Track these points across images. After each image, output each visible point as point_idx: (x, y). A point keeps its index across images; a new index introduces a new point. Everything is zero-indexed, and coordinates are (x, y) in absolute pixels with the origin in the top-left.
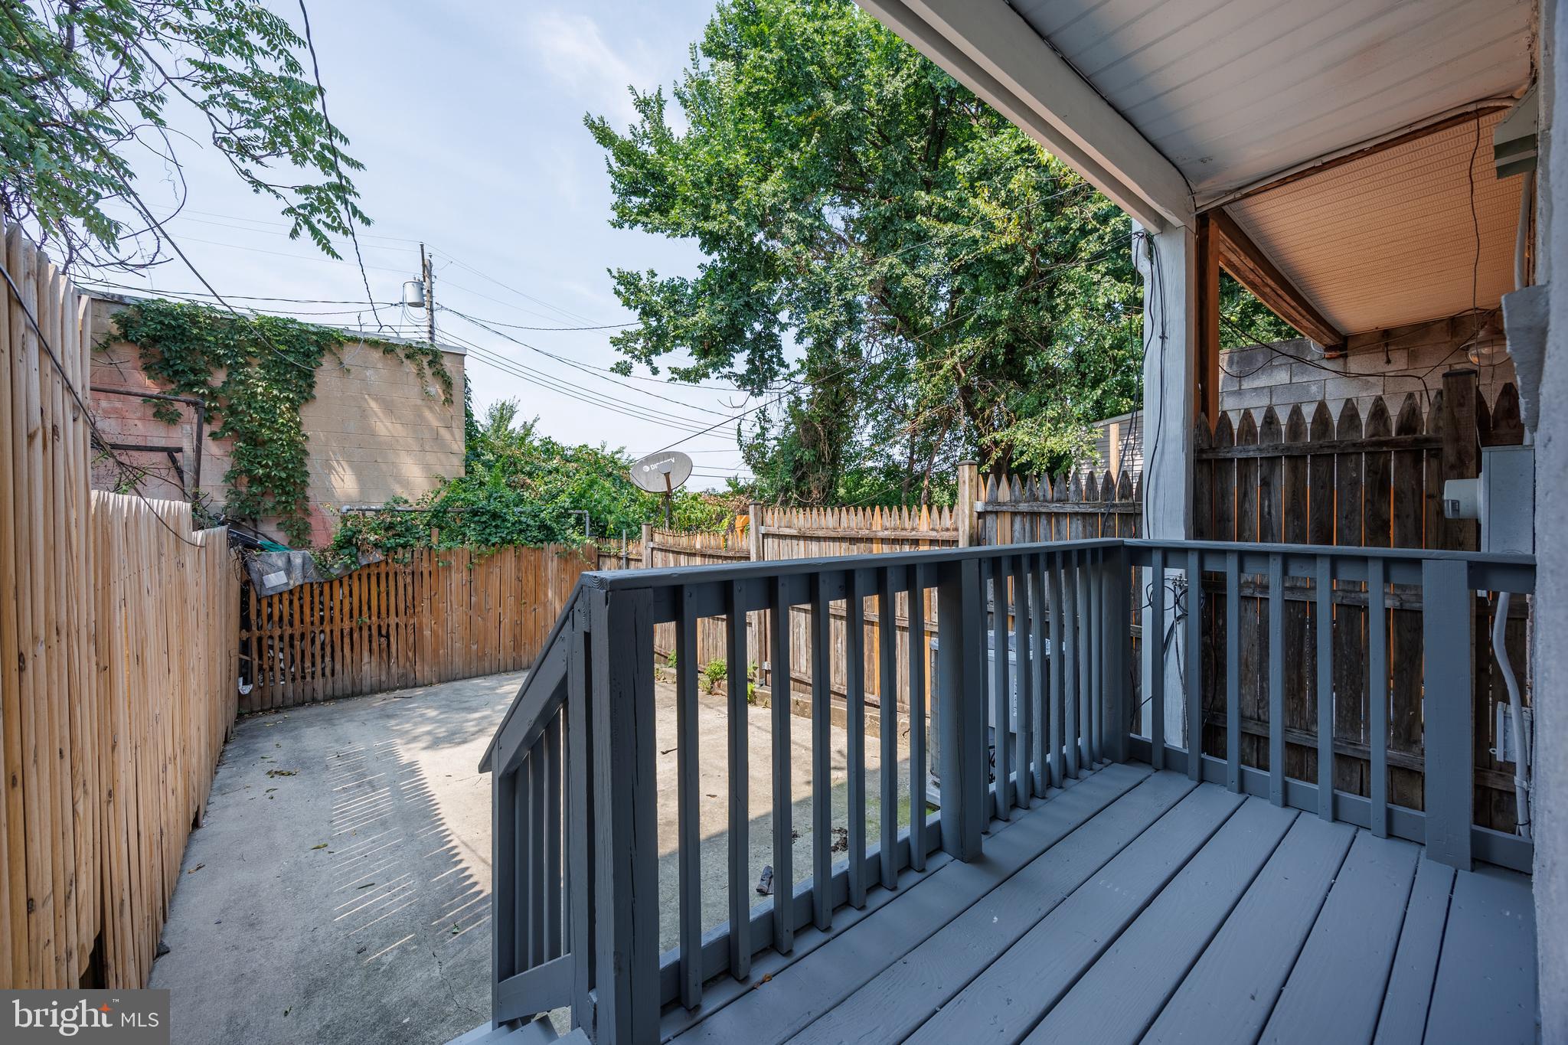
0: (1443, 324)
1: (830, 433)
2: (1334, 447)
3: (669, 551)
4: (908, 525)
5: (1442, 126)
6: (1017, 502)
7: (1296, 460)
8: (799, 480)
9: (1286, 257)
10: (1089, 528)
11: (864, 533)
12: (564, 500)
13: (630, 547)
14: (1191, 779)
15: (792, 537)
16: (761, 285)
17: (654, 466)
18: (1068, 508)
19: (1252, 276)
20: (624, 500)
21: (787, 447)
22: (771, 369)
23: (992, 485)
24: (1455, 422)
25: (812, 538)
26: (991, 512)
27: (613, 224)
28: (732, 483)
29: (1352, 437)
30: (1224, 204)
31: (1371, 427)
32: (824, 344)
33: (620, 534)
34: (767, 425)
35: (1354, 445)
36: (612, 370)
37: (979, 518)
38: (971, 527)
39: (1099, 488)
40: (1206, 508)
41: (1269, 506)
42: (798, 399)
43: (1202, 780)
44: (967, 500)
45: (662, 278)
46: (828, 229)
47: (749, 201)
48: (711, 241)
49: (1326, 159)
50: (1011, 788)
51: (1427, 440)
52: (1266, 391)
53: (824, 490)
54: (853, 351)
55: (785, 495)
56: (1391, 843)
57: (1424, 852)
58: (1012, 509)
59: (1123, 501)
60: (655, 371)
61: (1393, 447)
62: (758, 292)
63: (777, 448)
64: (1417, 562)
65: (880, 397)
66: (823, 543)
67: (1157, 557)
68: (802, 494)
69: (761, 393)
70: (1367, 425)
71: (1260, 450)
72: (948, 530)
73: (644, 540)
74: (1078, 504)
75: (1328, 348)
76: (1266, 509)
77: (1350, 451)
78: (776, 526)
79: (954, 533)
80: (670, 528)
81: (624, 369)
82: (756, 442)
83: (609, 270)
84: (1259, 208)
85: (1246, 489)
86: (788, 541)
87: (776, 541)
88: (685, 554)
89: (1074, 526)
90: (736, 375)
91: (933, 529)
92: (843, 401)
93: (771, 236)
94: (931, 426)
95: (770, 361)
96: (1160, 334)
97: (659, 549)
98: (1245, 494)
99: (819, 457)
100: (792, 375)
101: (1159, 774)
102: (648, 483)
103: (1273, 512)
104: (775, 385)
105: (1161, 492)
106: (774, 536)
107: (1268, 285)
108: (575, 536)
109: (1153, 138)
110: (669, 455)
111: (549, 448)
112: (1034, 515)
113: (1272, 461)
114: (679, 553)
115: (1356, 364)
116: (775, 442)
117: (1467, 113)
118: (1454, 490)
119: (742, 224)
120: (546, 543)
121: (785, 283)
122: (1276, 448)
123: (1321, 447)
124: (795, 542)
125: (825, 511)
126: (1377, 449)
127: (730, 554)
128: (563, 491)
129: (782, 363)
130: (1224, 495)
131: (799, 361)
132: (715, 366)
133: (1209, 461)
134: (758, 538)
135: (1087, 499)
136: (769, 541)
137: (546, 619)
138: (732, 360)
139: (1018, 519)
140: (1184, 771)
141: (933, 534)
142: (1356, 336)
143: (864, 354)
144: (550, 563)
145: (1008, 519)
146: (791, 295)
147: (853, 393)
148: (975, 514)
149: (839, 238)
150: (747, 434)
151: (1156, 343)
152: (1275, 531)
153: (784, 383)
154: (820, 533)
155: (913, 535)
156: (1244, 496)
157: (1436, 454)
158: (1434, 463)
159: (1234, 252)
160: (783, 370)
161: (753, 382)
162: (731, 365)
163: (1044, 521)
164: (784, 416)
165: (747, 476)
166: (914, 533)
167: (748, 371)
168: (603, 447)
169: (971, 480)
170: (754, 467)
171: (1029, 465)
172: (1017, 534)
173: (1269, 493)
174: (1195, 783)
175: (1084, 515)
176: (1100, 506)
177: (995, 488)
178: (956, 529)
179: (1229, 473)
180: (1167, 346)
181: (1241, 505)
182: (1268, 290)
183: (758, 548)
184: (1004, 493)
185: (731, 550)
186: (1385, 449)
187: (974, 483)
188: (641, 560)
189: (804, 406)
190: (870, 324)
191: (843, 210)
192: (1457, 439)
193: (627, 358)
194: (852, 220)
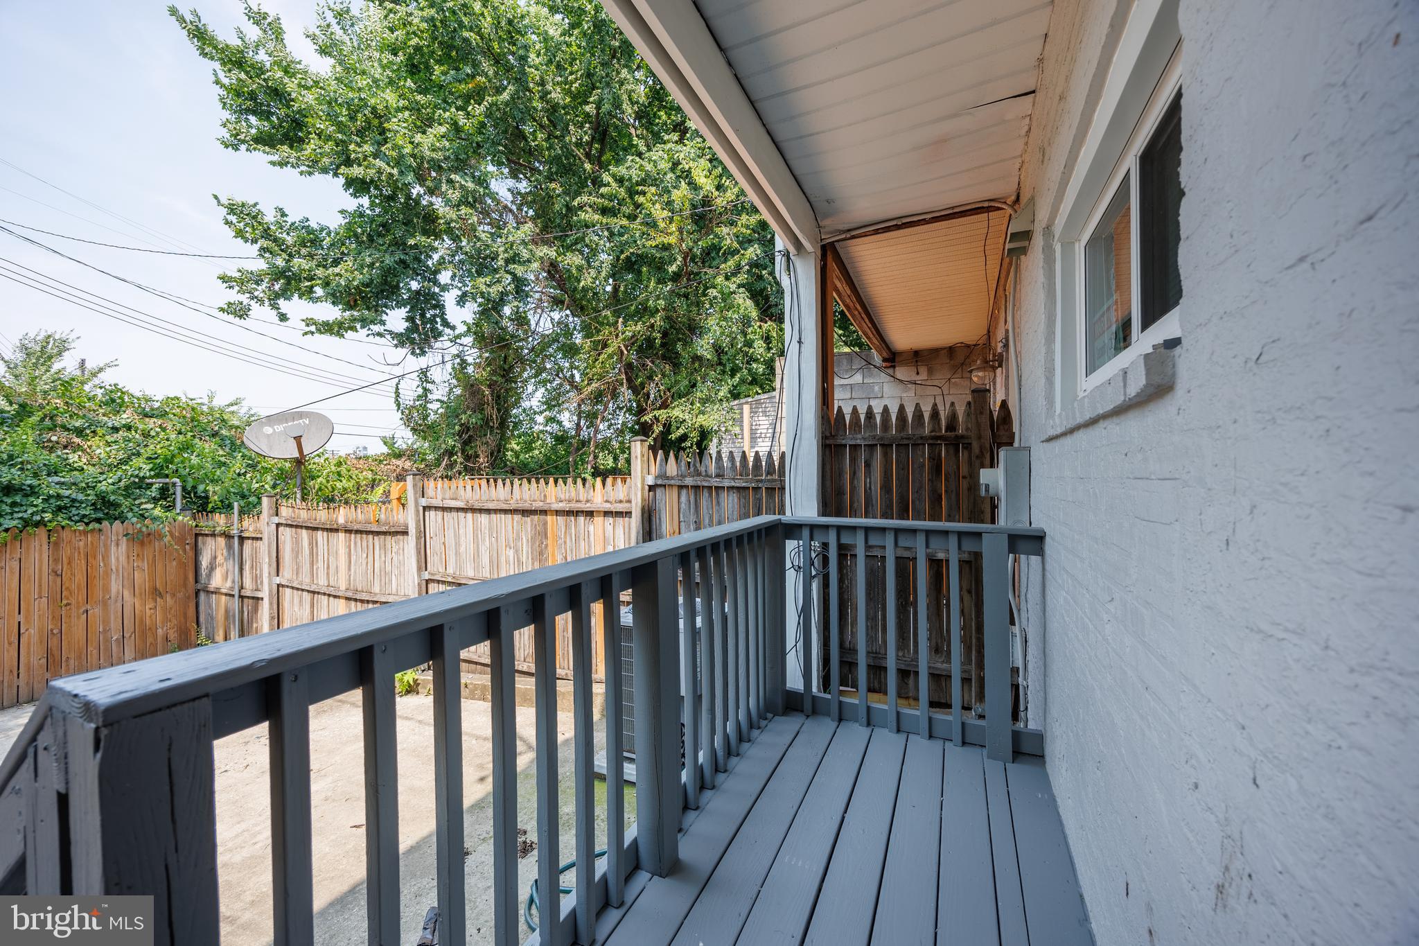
0: (945, 351)
1: (499, 397)
2: (909, 439)
3: (301, 527)
4: (582, 497)
5: (969, 213)
6: (683, 476)
7: (886, 447)
8: (466, 443)
9: (869, 289)
10: (743, 500)
11: (538, 505)
12: (142, 466)
13: (246, 523)
14: (833, 720)
15: (458, 509)
16: (420, 239)
17: (279, 428)
18: (726, 483)
19: (848, 301)
20: (238, 465)
21: (452, 412)
22: (433, 329)
23: (661, 460)
24: (978, 425)
25: (481, 511)
26: (661, 486)
27: (223, 143)
28: (389, 442)
29: (919, 432)
30: (836, 241)
31: (931, 425)
32: (491, 308)
33: (230, 506)
34: (429, 386)
35: (922, 438)
36: (222, 310)
37: (650, 491)
38: (643, 500)
39: (751, 464)
40: (828, 483)
41: (870, 483)
42: (464, 361)
43: (840, 720)
44: (639, 474)
45: (294, 217)
46: (493, 196)
47: (400, 148)
48: (358, 186)
49: (905, 220)
50: (699, 771)
51: (962, 437)
52: (848, 387)
53: (492, 454)
54: (521, 320)
55: (450, 457)
56: (965, 748)
57: (985, 752)
58: (679, 483)
59: (769, 477)
60: (283, 317)
61: (944, 440)
62: (416, 246)
63: (440, 411)
64: (978, 535)
65: (548, 366)
66: (493, 516)
67: (806, 533)
68: (468, 458)
69: (423, 353)
70: (929, 423)
71: (864, 439)
72: (621, 502)
73: (265, 515)
74: (733, 479)
75: (885, 360)
76: (868, 485)
77: (919, 442)
78: (440, 497)
79: (627, 505)
80: (303, 499)
81: (240, 312)
82: (417, 403)
83: (216, 197)
84: (857, 248)
85: (855, 469)
86: (454, 514)
87: (440, 513)
88: (323, 529)
89: (731, 498)
90: (391, 333)
91: (607, 501)
92: (511, 367)
93: (431, 192)
94: (598, 397)
95: (433, 321)
96: (798, 339)
97: (287, 525)
98: (855, 473)
99: (486, 422)
100: (459, 336)
101: (809, 720)
102: (271, 448)
103: (873, 488)
104: (438, 345)
105: (799, 472)
106: (436, 508)
107: (857, 310)
108: (158, 512)
109: (797, 173)
110: (301, 415)
111: (115, 400)
112: (696, 488)
113: (871, 447)
114: (316, 529)
115: (901, 372)
116: (438, 405)
117: (983, 207)
118: (986, 475)
119: (395, 171)
120: (106, 523)
121: (448, 242)
122: (874, 437)
123: (902, 438)
124: (461, 515)
125: (495, 481)
126: (934, 441)
127: (383, 529)
128: (139, 454)
129: (446, 324)
130: (841, 473)
131: (464, 322)
132: (365, 322)
133: (830, 445)
134: (417, 511)
135: (741, 475)
136: (431, 515)
137: (106, 622)
138: (384, 317)
139: (684, 492)
140: (828, 714)
141: (607, 507)
142: (901, 353)
143: (533, 323)
144: (113, 548)
145: (675, 491)
146: (453, 256)
147: (521, 360)
148: (647, 488)
149: (505, 207)
150: (407, 393)
151: (795, 345)
152: (874, 502)
153: (449, 344)
154: (491, 506)
155: (588, 507)
156: (854, 474)
157: (968, 447)
158: (966, 453)
159: (840, 280)
160: (447, 331)
161: (412, 342)
162: (383, 323)
163: (706, 493)
164: (449, 377)
165: (405, 438)
166: (588, 505)
167: (407, 329)
168: (211, 398)
169: (643, 456)
170: (414, 430)
171: (684, 437)
172: (683, 506)
173: (870, 473)
174: (836, 724)
175: (738, 488)
176: (751, 481)
177: (664, 463)
178: (629, 501)
179: (844, 455)
180: (802, 349)
181: (852, 483)
182: (856, 313)
183: (418, 522)
184: (672, 468)
185: (383, 525)
186: (939, 442)
187: (645, 458)
188: (261, 539)
189: (470, 370)
190: (537, 296)
191: (511, 183)
192: (980, 437)
193: (244, 298)
194: (519, 193)
